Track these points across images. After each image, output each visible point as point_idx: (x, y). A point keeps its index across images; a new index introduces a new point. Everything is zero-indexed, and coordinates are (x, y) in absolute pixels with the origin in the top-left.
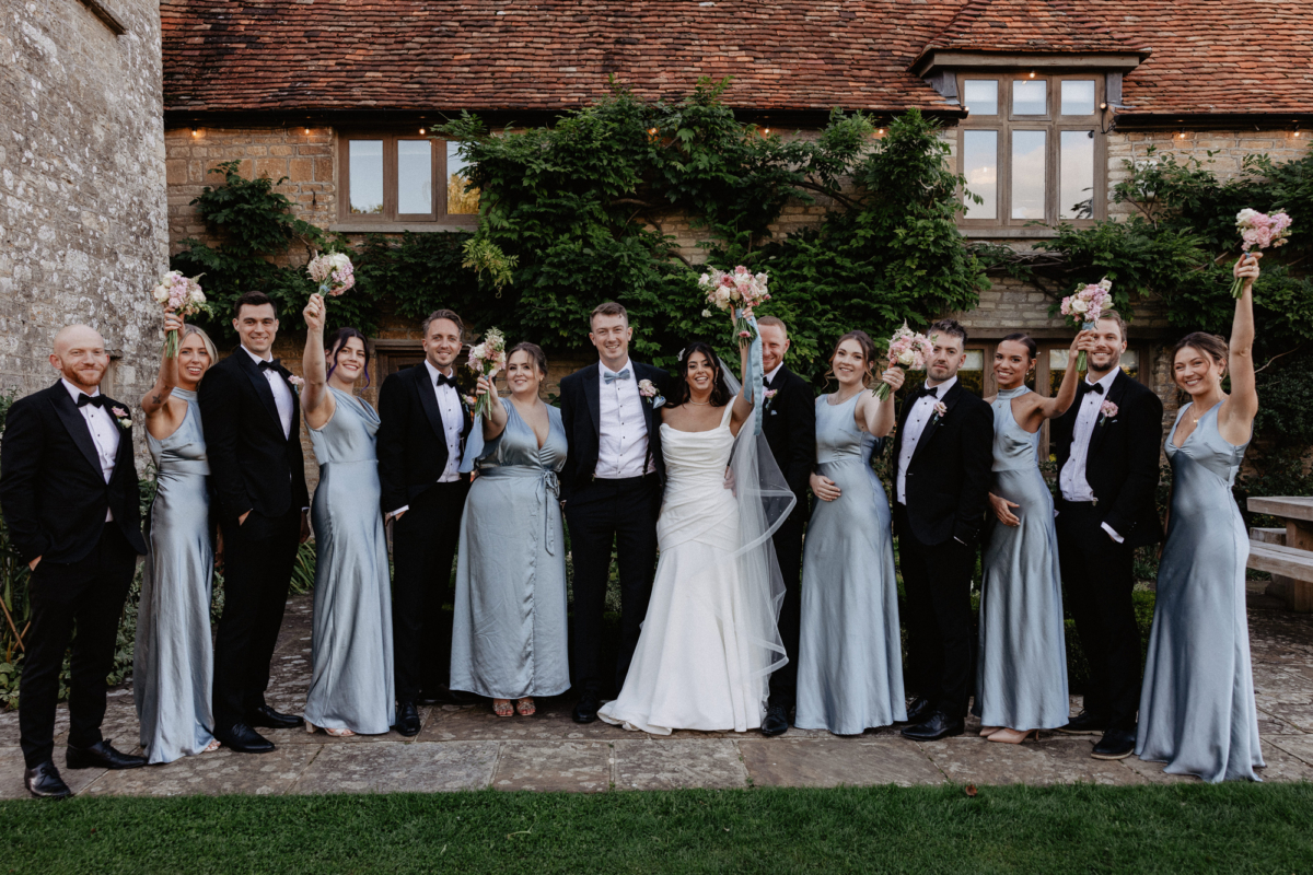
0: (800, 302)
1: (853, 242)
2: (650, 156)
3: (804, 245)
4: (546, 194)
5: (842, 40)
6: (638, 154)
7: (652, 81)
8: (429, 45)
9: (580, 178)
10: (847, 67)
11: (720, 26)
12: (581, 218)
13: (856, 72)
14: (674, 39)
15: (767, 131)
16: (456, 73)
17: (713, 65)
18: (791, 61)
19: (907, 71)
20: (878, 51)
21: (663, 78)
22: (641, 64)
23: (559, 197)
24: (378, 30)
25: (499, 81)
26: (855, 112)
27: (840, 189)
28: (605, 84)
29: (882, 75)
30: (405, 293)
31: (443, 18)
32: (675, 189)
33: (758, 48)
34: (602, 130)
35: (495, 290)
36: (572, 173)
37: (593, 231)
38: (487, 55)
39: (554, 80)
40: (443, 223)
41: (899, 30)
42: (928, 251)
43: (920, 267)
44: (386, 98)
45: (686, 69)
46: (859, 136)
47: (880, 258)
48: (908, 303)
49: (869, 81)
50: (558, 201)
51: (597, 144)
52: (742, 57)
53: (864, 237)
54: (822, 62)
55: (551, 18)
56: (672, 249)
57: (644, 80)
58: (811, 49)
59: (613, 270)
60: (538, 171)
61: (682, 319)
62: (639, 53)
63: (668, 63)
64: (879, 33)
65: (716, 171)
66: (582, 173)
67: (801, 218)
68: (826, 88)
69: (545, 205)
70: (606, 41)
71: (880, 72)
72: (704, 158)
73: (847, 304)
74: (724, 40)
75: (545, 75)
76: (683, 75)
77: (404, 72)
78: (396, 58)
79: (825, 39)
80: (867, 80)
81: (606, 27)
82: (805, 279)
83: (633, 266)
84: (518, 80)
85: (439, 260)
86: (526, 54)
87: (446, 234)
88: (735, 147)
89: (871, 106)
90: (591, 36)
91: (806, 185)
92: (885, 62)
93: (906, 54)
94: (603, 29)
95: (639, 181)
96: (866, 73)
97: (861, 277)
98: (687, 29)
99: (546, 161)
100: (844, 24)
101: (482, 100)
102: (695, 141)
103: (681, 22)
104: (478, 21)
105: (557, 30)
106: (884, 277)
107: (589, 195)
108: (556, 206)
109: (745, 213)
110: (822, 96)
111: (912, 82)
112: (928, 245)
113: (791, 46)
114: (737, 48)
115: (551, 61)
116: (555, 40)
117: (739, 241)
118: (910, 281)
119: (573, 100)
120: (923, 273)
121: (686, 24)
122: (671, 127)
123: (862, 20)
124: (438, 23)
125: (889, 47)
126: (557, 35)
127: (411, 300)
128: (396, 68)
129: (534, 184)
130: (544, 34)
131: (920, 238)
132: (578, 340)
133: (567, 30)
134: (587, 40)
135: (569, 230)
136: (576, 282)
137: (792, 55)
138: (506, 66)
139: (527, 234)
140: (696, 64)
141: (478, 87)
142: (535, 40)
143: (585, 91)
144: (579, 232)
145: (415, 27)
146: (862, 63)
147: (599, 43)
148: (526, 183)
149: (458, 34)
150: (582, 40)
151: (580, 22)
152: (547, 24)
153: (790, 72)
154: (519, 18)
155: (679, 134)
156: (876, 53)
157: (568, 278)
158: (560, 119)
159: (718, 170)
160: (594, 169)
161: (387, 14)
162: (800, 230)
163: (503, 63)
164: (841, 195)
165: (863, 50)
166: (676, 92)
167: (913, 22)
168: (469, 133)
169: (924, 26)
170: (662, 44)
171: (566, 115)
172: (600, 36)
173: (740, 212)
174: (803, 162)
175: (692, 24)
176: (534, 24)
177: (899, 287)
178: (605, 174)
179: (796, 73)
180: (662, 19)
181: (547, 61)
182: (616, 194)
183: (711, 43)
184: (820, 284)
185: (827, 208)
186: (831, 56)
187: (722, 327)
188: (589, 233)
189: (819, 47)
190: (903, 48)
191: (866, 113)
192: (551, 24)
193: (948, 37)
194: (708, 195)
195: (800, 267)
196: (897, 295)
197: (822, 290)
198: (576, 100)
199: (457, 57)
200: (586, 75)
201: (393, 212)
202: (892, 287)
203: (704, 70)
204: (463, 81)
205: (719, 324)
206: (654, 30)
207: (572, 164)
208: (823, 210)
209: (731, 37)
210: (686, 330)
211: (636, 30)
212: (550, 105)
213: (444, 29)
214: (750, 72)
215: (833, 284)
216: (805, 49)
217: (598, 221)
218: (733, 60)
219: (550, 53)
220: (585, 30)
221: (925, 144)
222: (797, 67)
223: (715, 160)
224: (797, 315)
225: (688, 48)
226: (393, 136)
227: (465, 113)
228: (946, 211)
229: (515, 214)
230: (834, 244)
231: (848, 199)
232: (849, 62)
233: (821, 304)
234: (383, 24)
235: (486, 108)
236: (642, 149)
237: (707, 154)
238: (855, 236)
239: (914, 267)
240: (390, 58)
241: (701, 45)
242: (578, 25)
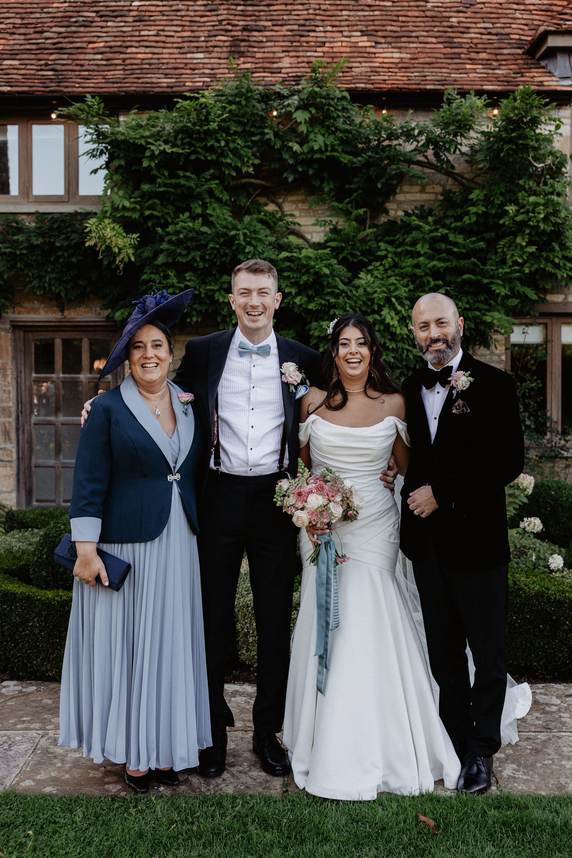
0: (413, 278)
1: (466, 219)
2: (267, 137)
3: (417, 222)
4: (166, 174)
5: (461, 25)
6: (255, 135)
7: (275, 65)
8: (65, 35)
9: (197, 158)
10: (465, 51)
11: (344, 13)
12: (199, 197)
13: (473, 55)
14: (300, 25)
15: (384, 112)
16: (90, 60)
17: (335, 50)
18: (411, 45)
19: (523, 54)
20: (496, 34)
21: (286, 62)
22: (266, 50)
23: (179, 177)
24: (19, 21)
25: (129, 67)
26: (469, 93)
27: (453, 167)
28: (229, 69)
29: (499, 57)
30: (35, 271)
31: (81, 9)
32: (293, 168)
33: (380, 34)
34: (219, 112)
35: (118, 267)
36: (190, 154)
37: (214, 210)
38: (119, 43)
39: (182, 66)
40: (75, 203)
41: (518, 15)
42: (537, 227)
43: (529, 244)
44: (20, 84)
45: (309, 54)
46: (472, 116)
47: (493, 235)
48: (519, 279)
49: (486, 63)
50: (177, 181)
51: (214, 126)
52: (364, 42)
53: (476, 213)
54: (441, 46)
55: (184, 7)
56: (292, 227)
57: (268, 65)
58: (431, 34)
59: (230, 246)
60: (157, 153)
61: (297, 294)
62: (264, 40)
63: (292, 49)
64: (498, 18)
65: (331, 151)
66: (200, 154)
67: (418, 196)
68: (444, 70)
69: (165, 185)
70: (234, 28)
71: (497, 54)
72: (320, 139)
73: (459, 280)
74: (348, 26)
75: (174, 61)
76: (306, 59)
77: (40, 60)
78: (33, 47)
79: (445, 24)
80: (484, 62)
81: (235, 15)
82: (419, 255)
83: (249, 244)
84: (147, 66)
85: (67, 239)
86: (157, 42)
87: (76, 213)
88: (349, 128)
89: (485, 87)
90: (220, 24)
91: (419, 163)
92: (502, 45)
93: (523, 38)
94: (231, 17)
95: (257, 162)
96: (483, 56)
97: (474, 253)
98: (312, 17)
99: (166, 142)
100: (465, 10)
101: (111, 85)
102: (312, 122)
103: (307, 10)
104: (113, 11)
105: (189, 18)
106: (496, 253)
107: (207, 175)
108: (176, 186)
109: (360, 191)
110: (438, 78)
111: (527, 64)
112: (538, 222)
113: (412, 32)
114: (359, 34)
115: (180, 48)
116: (186, 28)
117: (356, 219)
118: (521, 256)
119: (198, 84)
120: (532, 249)
121: (311, 11)
122: (289, 109)
123: (482, 6)
124: (75, 14)
125: (507, 31)
126: (188, 23)
127: (41, 277)
128: (33, 57)
129: (153, 165)
130: (175, 23)
131: (530, 214)
132: (198, 315)
133: (198, 19)
134: (216, 28)
135: (189, 209)
136: (194, 259)
137: (412, 39)
138: (137, 53)
139: (147, 213)
140: (319, 49)
141: (109, 73)
142: (167, 28)
143: (210, 75)
144: (199, 211)
145: (54, 18)
146: (479, 46)
147: (226, 31)
148: (145, 164)
149: (94, 24)
150: (211, 28)
151: (210, 11)
152: (179, 13)
153: (409, 56)
154: (153, 8)
155: (294, 116)
156: (494, 37)
157: (186, 255)
158: (178, 102)
159: (332, 150)
160: (212, 149)
161: (29, 6)
162: (416, 208)
163: (134, 50)
164: (456, 174)
165: (482, 34)
166: (297, 76)
167: (532, 7)
168: (93, 116)
169: (542, 10)
170: (287, 31)
171: (185, 98)
172: (228, 24)
173: (356, 190)
174: (418, 142)
175: (318, 12)
176: (166, 13)
177: (510, 263)
178: (223, 155)
179: (415, 56)
180: (289, 7)
181: (177, 48)
182: (234, 174)
183: (335, 29)
184: (433, 260)
185: (443, 186)
186: (450, 40)
187: (335, 303)
188: (209, 212)
189: (438, 31)
190: (521, 32)
191: (479, 93)
192: (182, 13)
193: (562, 19)
194: (325, 175)
195: (414, 243)
196: (508, 270)
197: (434, 266)
198: (201, 84)
199: (91, 46)
200: (212, 61)
201: (28, 194)
202: (503, 262)
203: (326, 55)
204: (95, 68)
205: (332, 300)
206: (281, 17)
207: (191, 145)
208: (439, 189)
209: (354, 23)
210: (301, 305)
211: (264, 18)
212: (175, 89)
213: (81, 19)
214: (370, 56)
215: (445, 261)
216: (425, 34)
217: (219, 200)
218: (355, 45)
219: (180, 40)
220: (215, 18)
221: (535, 122)
222: (416, 51)
223: (330, 140)
224: (410, 291)
225: (312, 34)
226: (28, 121)
227: (89, 97)
228: (558, 187)
229: (137, 194)
230: (448, 222)
231: (463, 178)
232: (467, 46)
233: (434, 280)
234: (24, 16)
235: (114, 93)
236: (259, 131)
237: (323, 135)
238: (468, 213)
239: (524, 244)
240: (28, 47)
241: (325, 32)
242: (209, 14)
